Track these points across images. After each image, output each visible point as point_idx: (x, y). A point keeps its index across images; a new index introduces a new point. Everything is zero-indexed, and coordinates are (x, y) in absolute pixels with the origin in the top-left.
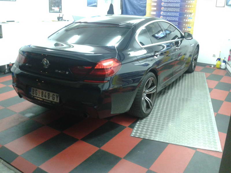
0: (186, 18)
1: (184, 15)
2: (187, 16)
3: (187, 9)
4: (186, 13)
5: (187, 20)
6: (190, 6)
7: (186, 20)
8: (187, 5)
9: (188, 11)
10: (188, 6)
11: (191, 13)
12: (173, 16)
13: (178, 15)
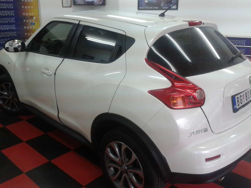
0: (26, 24)
1: (23, 21)
2: (28, 21)
3: (25, 11)
4: (25, 18)
5: (28, 28)
6: (29, 7)
7: (26, 28)
8: (24, 5)
9: (27, 14)
10: (26, 7)
11: (32, 17)
12: (6, 24)
13: (13, 20)
